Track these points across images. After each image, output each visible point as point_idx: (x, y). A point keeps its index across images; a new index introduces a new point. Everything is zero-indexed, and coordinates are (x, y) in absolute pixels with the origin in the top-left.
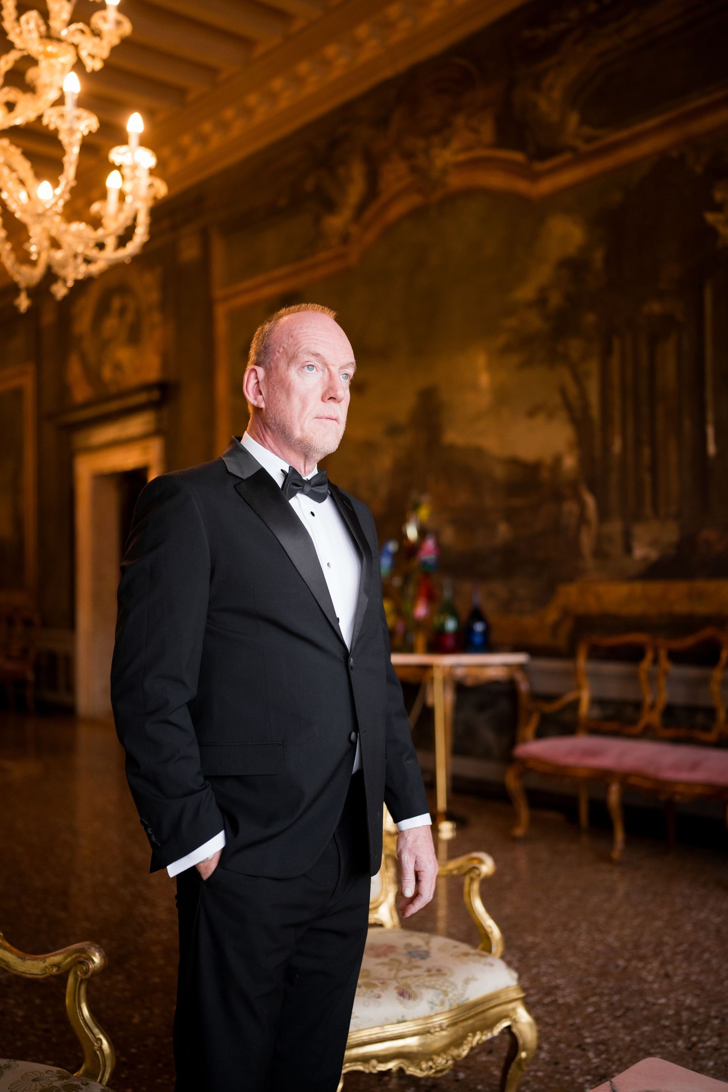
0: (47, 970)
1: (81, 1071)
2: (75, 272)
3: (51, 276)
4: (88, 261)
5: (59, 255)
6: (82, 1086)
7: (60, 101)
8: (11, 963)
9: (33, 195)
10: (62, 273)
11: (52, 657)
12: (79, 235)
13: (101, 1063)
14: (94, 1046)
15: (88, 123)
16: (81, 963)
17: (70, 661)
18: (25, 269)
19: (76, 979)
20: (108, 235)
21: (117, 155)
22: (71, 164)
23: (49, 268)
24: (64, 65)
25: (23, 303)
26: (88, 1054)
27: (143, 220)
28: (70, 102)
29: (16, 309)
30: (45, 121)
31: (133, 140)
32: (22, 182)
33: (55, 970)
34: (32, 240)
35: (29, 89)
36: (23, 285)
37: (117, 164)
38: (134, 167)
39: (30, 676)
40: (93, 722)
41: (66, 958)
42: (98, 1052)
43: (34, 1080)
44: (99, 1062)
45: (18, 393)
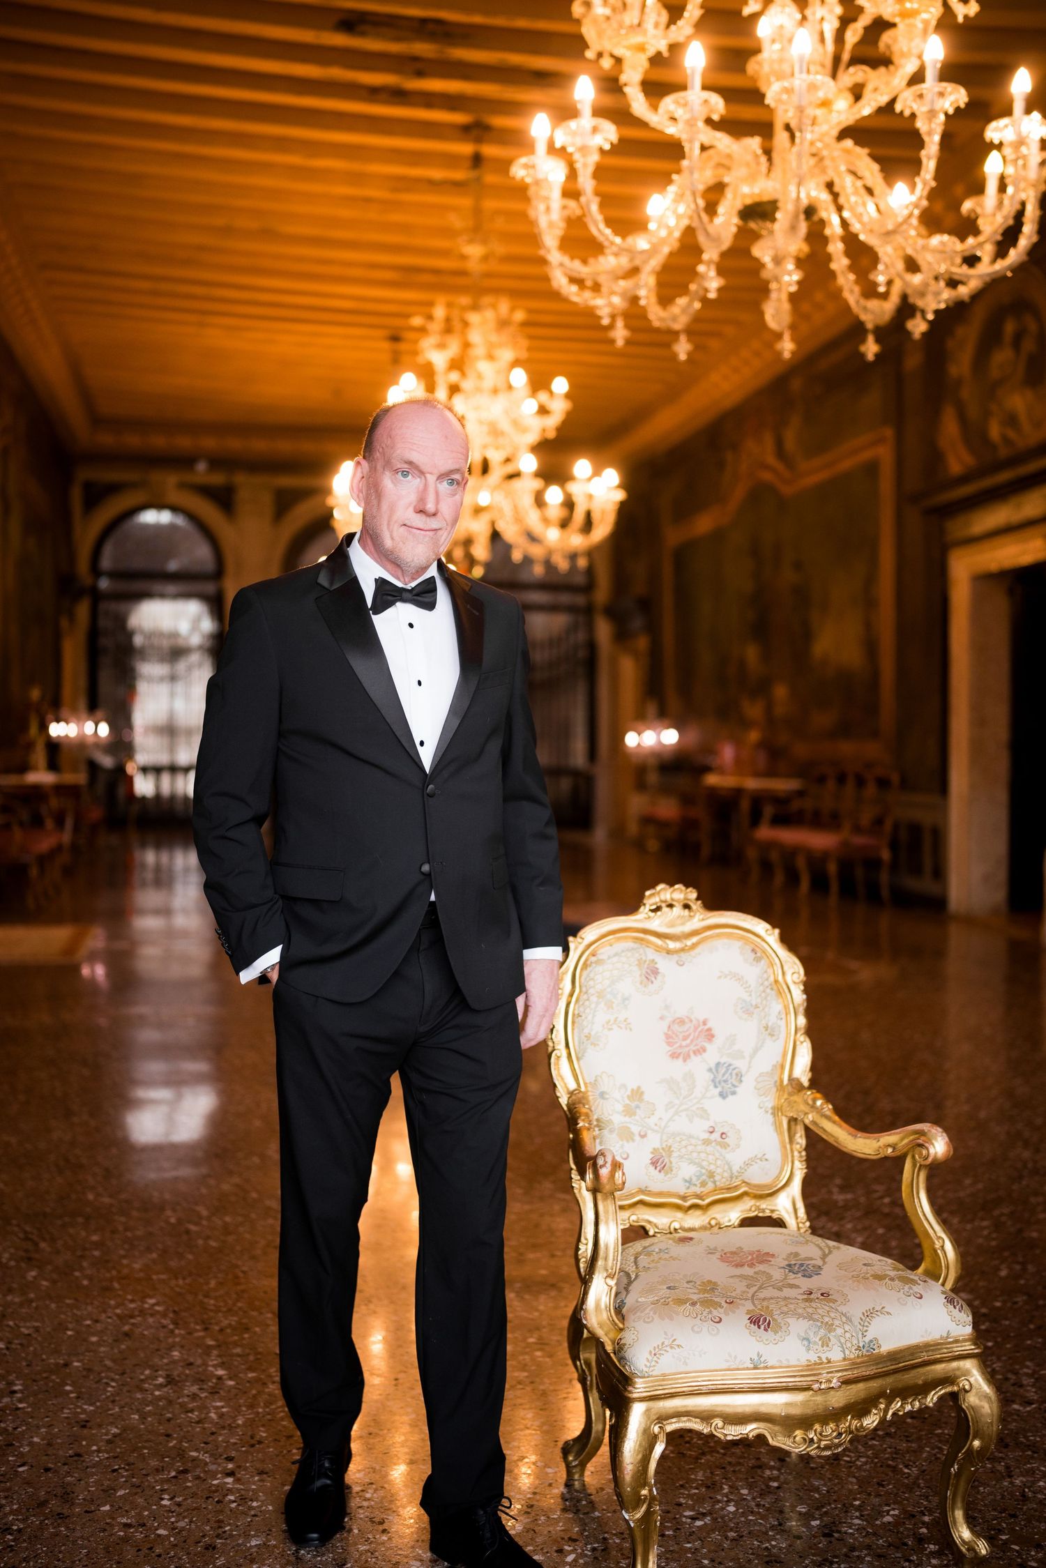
0: (881, 1150)
1: (920, 1270)
2: (936, 300)
3: (907, 309)
4: (953, 283)
5: (917, 279)
6: (919, 1282)
7: (917, 78)
8: (840, 1139)
9: (882, 207)
10: (920, 303)
11: (915, 830)
12: (941, 251)
13: (943, 1265)
14: (934, 1243)
15: (957, 96)
16: (921, 1145)
17: (938, 837)
18: (873, 304)
19: (914, 1165)
20: (981, 245)
21: (996, 131)
22: (929, 158)
23: (904, 297)
24: (926, 23)
25: (871, 348)
26: (927, 1253)
27: (1032, 212)
28: (930, 75)
29: (862, 356)
30: (898, 107)
31: (1018, 107)
32: (870, 191)
33: (890, 1150)
34: (881, 267)
35: (882, 61)
36: (870, 326)
37: (996, 142)
38: (1021, 142)
39: (886, 855)
40: (969, 921)
41: (902, 1139)
42: (939, 1251)
43: (865, 1265)
44: (941, 1263)
45: (871, 469)
